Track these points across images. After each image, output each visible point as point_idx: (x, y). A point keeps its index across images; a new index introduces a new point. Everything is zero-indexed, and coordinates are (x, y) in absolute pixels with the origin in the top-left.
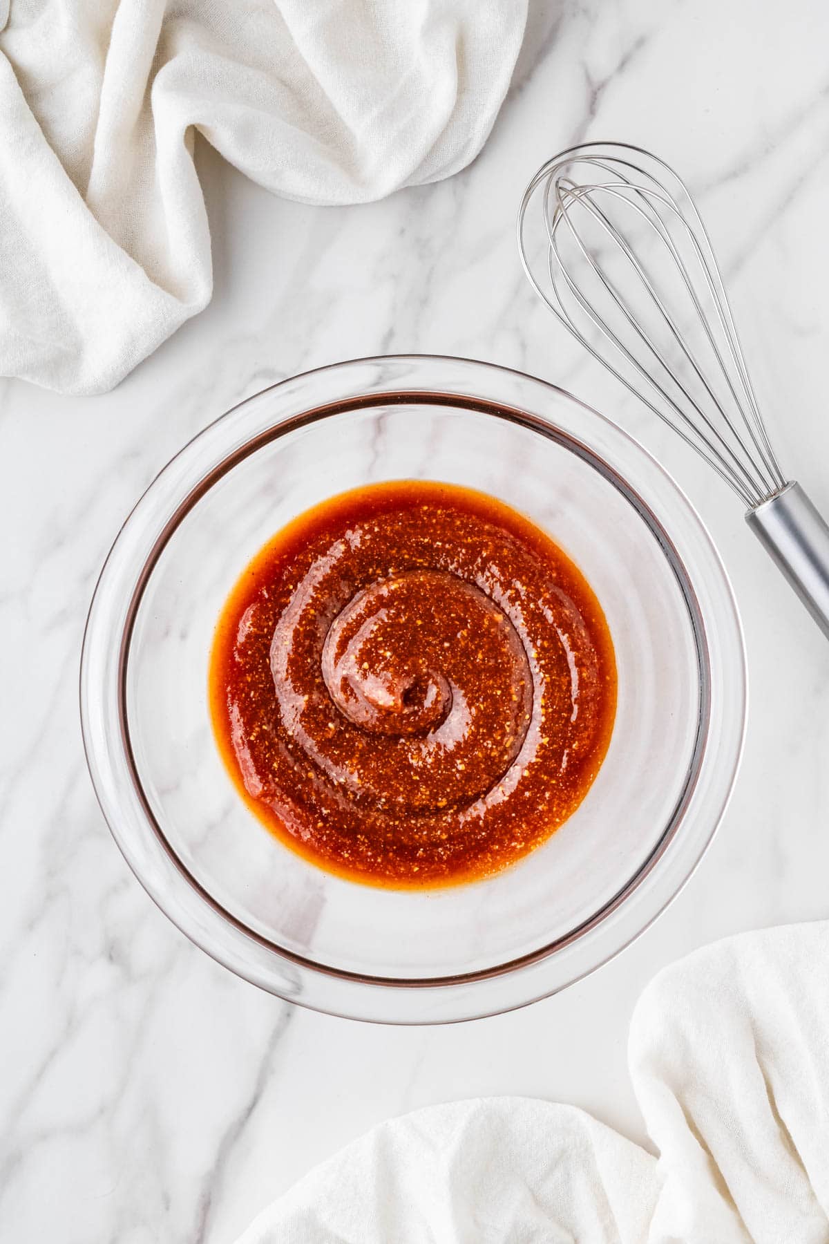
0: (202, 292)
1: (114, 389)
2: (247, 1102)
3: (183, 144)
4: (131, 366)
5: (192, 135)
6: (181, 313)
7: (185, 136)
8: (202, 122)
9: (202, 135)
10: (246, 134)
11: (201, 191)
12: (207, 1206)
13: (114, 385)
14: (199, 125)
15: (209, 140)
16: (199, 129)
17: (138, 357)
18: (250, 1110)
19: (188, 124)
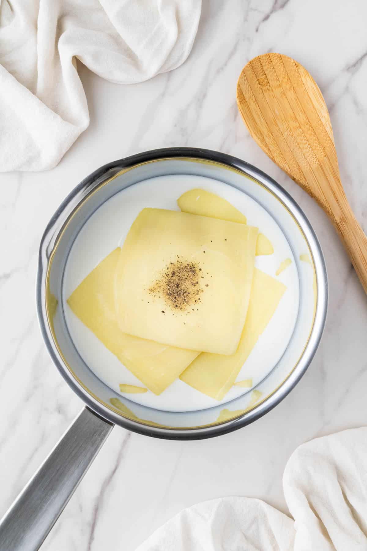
0: (85, 122)
1: (57, 165)
2: (113, 467)
3: (72, 64)
4: (62, 156)
5: (75, 61)
6: (78, 131)
7: (72, 61)
8: (78, 54)
9: (79, 60)
10: (96, 57)
11: (81, 82)
12: (97, 510)
13: (57, 164)
14: (77, 56)
15: (82, 62)
16: (78, 58)
17: (64, 152)
18: (114, 472)
19: (73, 55)
